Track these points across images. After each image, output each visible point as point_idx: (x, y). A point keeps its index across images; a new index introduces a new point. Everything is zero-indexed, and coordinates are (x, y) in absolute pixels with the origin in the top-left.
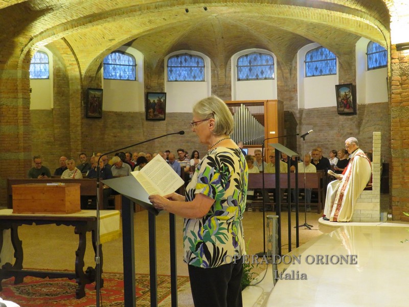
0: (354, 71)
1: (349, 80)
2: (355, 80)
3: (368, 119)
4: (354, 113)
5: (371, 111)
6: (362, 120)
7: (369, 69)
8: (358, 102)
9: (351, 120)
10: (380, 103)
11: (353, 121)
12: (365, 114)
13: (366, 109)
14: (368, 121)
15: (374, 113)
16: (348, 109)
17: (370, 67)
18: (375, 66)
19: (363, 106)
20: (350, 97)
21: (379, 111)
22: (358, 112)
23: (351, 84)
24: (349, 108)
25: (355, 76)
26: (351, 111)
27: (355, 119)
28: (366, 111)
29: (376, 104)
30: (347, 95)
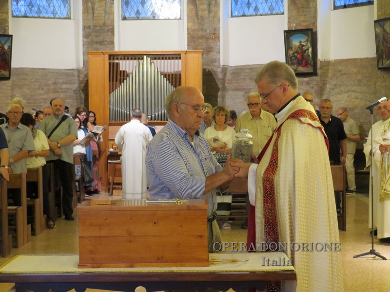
0: (313, 10)
1: (305, 24)
2: (315, 23)
3: (335, 82)
4: (314, 73)
5: (340, 71)
6: (325, 84)
7: (336, 8)
8: (320, 56)
9: (308, 83)
10: (356, 59)
11: (311, 85)
12: (330, 75)
13: (330, 67)
14: (336, 85)
15: (345, 74)
16: (303, 66)
17: (338, 4)
18: (347, 4)
19: (327, 63)
20: (308, 49)
21: (355, 70)
22: (319, 72)
23: (311, 30)
24: (306, 65)
25: (315, 17)
26: (309, 70)
27: (314, 83)
28: (330, 71)
29: (348, 60)
30: (303, 46)
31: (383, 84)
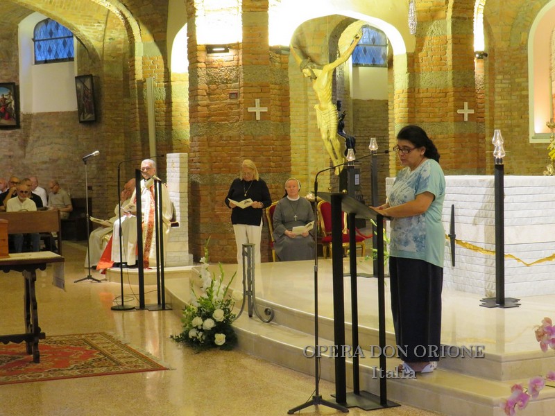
0: (14, 64)
1: (6, 77)
2: (17, 77)
3: (37, 135)
4: (18, 126)
5: (43, 124)
6: (28, 136)
7: (37, 63)
8: (23, 109)
9: (11, 136)
10: (58, 112)
11: (14, 138)
12: (32, 127)
13: (32, 120)
14: (39, 137)
15: (47, 127)
16: (6, 119)
17: (39, 59)
18: (48, 59)
19: (30, 116)
20: (11, 102)
21: (57, 123)
22: (22, 124)
23: (14, 84)
24: (9, 118)
25: (17, 71)
26: (13, 123)
27: (17, 135)
28: (33, 124)
29: (50, 113)
30: (6, 99)
31: (85, 137)
